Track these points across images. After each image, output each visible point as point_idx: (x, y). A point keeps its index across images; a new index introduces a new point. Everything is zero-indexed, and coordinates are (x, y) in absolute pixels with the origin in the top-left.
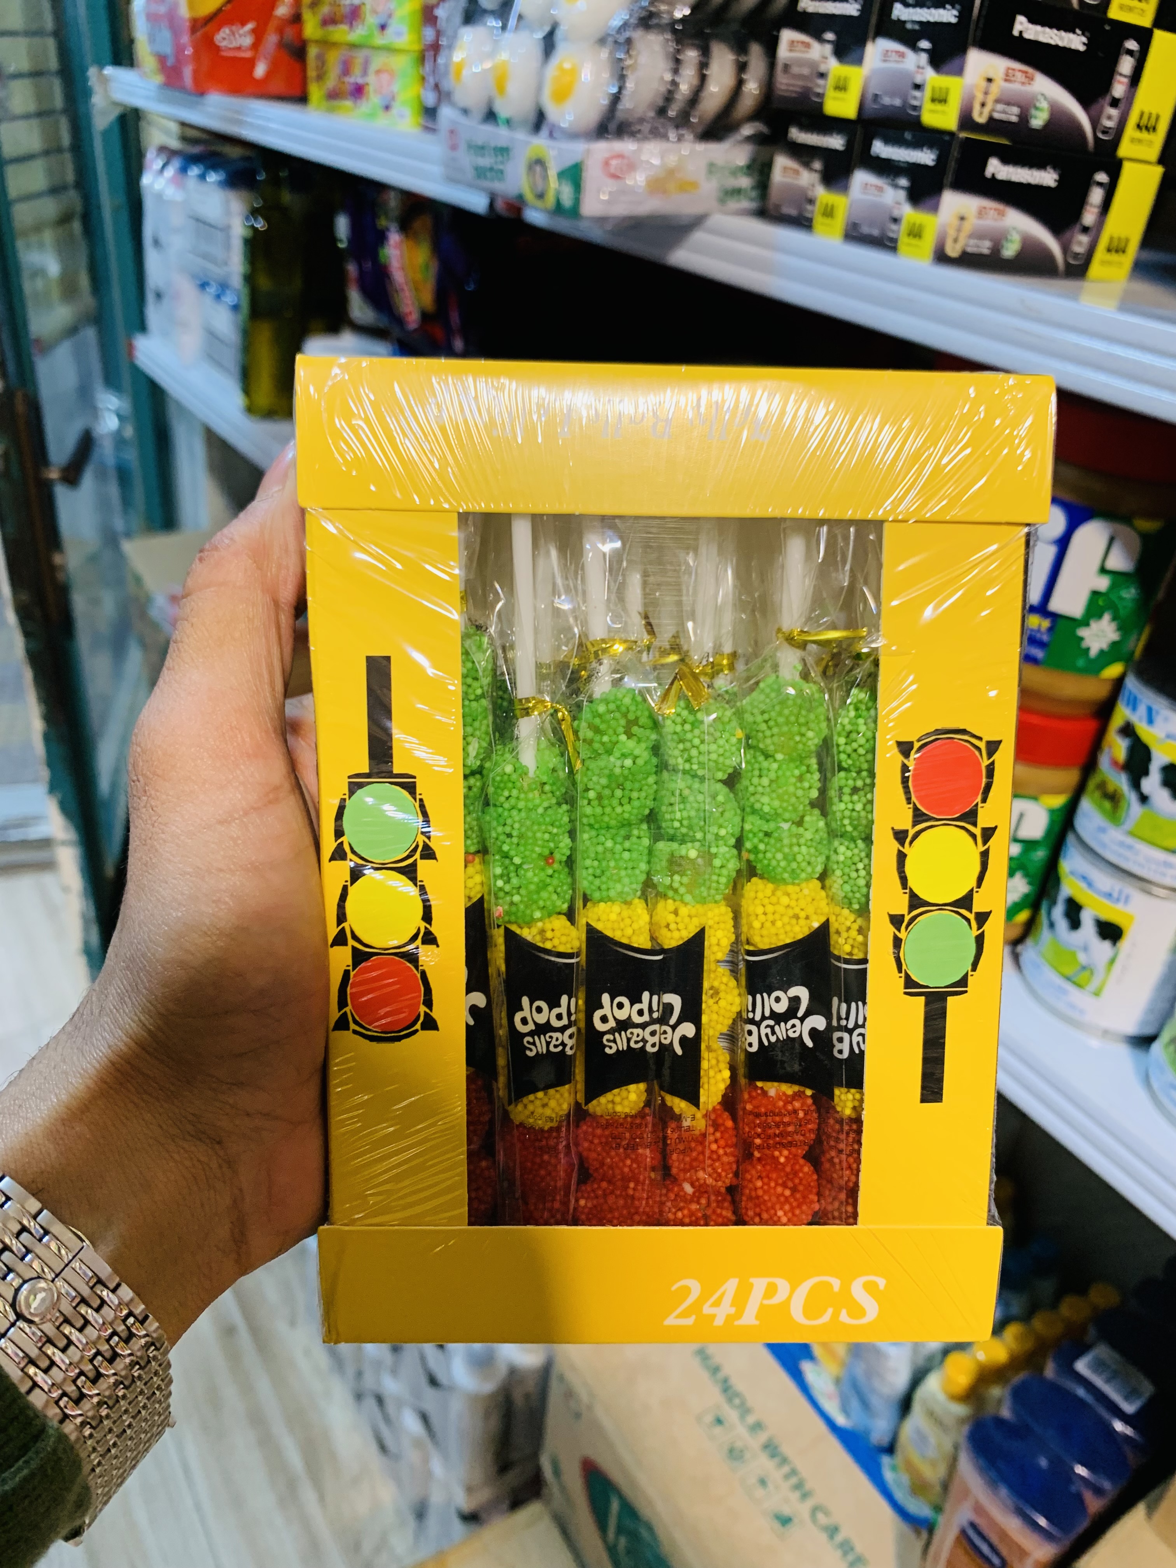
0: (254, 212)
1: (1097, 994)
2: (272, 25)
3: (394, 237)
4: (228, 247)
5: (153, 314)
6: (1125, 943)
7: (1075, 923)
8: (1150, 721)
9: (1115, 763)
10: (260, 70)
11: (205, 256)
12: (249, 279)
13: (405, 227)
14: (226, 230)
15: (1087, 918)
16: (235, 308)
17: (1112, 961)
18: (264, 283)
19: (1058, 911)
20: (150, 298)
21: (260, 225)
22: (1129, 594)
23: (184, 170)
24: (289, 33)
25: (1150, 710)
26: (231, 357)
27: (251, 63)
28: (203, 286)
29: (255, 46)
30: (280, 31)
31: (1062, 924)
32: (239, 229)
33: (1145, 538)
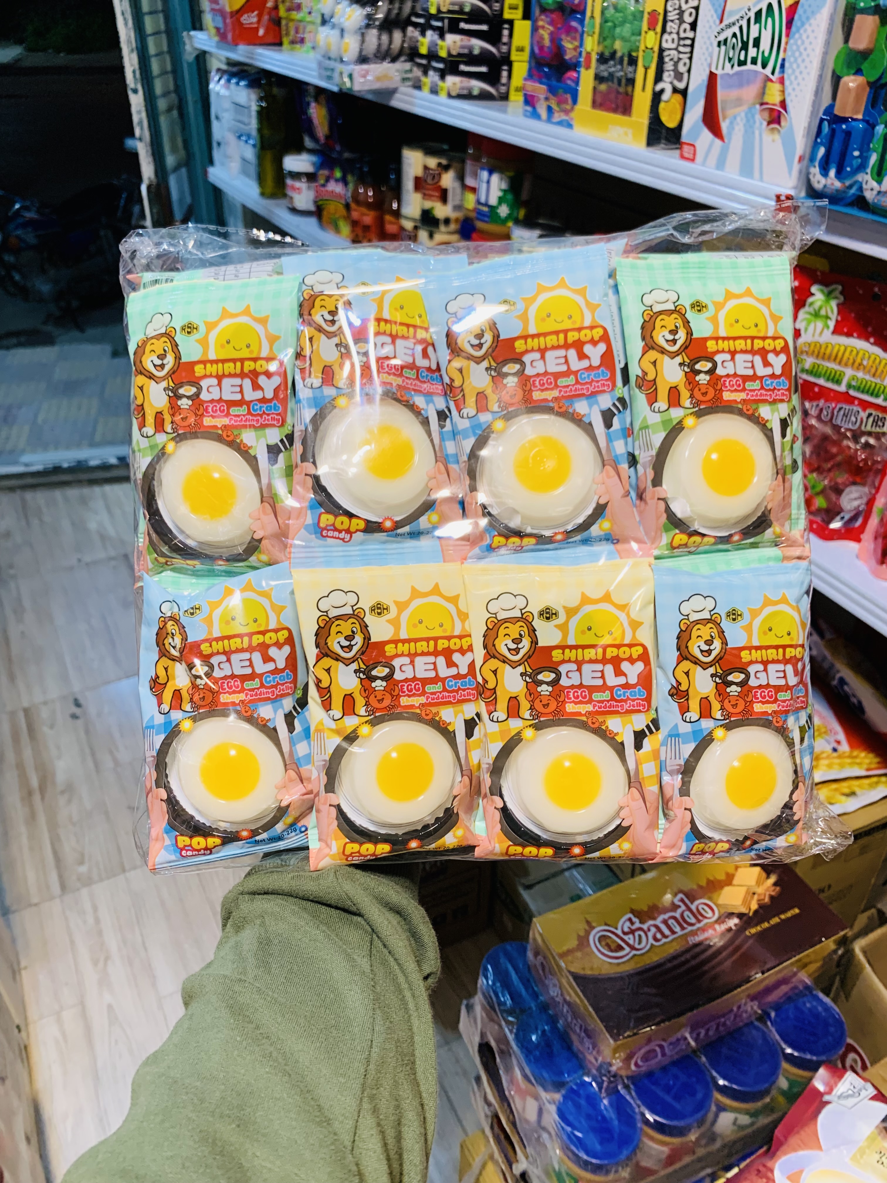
0: (261, 99)
2: (266, 11)
3: (313, 105)
4: (250, 116)
5: (216, 154)
10: (261, 32)
11: (239, 121)
12: (260, 130)
13: (317, 100)
14: (248, 108)
16: (254, 146)
18: (266, 132)
20: (215, 145)
21: (264, 104)
22: (510, 197)
23: (229, 81)
24: (273, 14)
26: (253, 170)
27: (257, 30)
28: (239, 137)
29: (259, 22)
30: (269, 14)
32: (254, 108)
33: (510, 178)
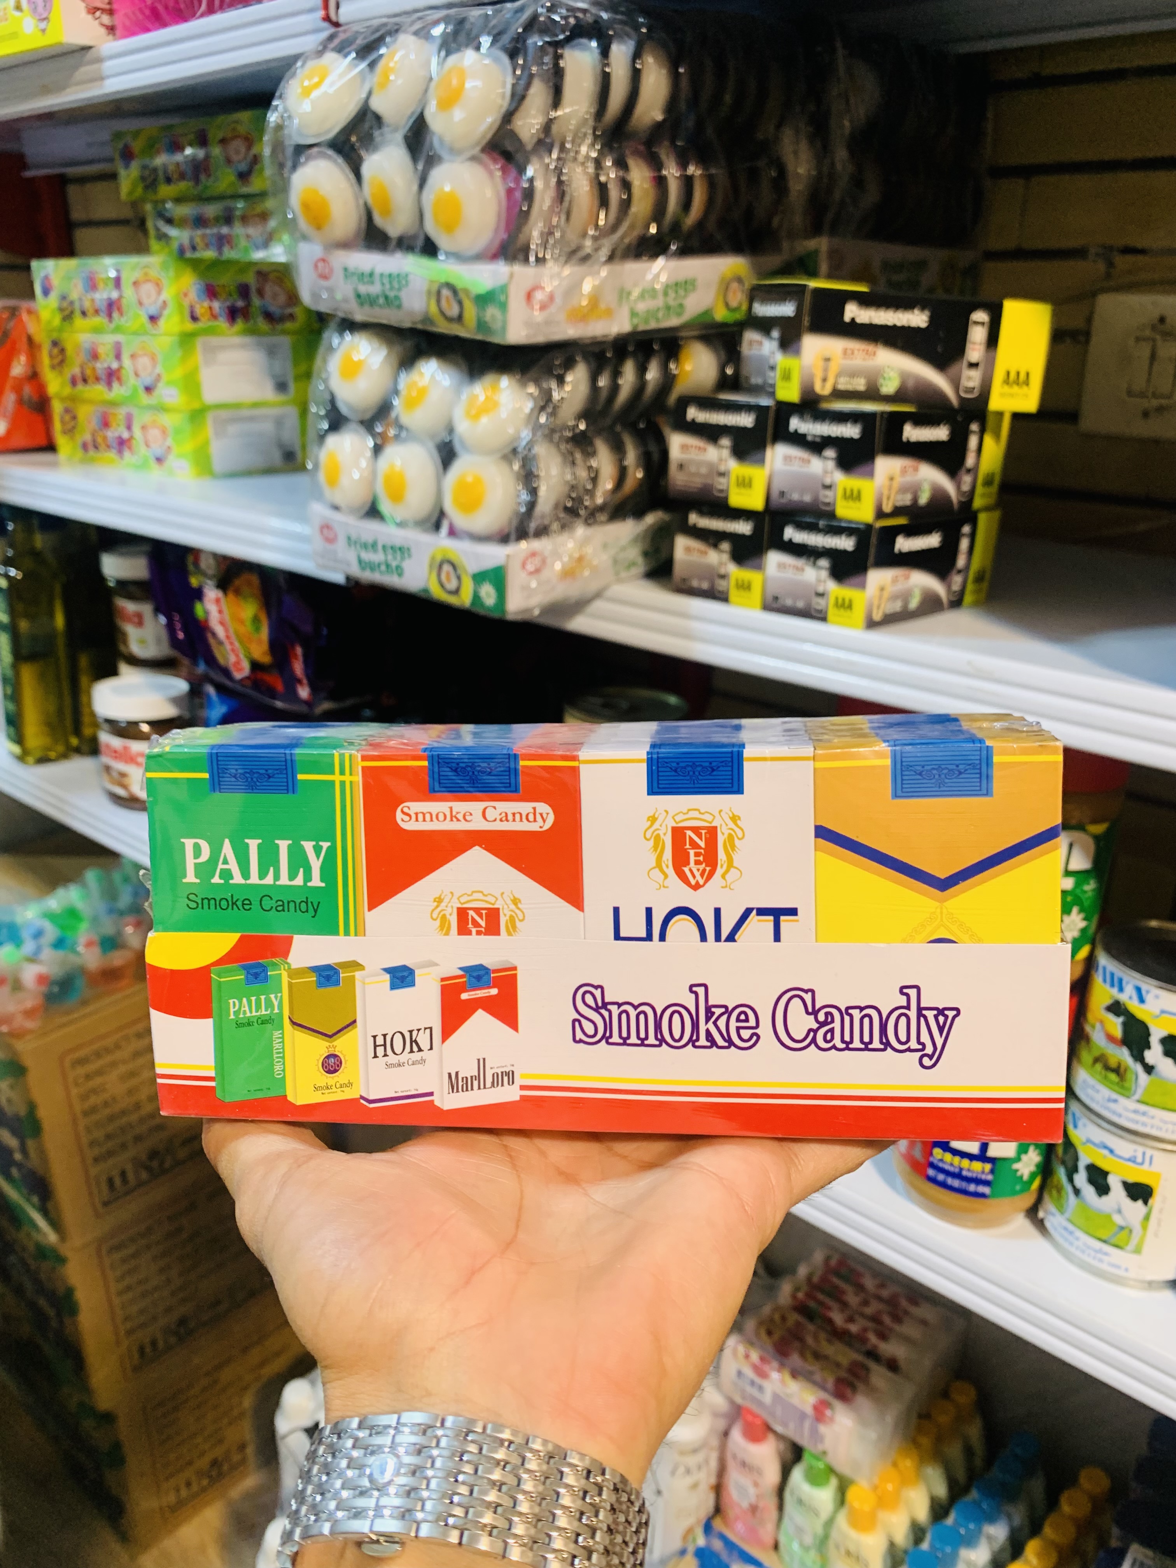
0: (7, 562)
1: (1138, 1251)
2: (9, 386)
3: (211, 593)
6: (1155, 1201)
7: (1103, 1189)
8: (1142, 1000)
9: (1111, 1038)
10: (1, 428)
13: (223, 584)
15: (1114, 1182)
17: (1147, 1217)
18: (22, 625)
19: (1081, 1178)
21: (14, 573)
22: (1090, 886)
24: (29, 390)
25: (1139, 990)
30: (18, 390)
31: (1089, 1191)
33: (1097, 838)
